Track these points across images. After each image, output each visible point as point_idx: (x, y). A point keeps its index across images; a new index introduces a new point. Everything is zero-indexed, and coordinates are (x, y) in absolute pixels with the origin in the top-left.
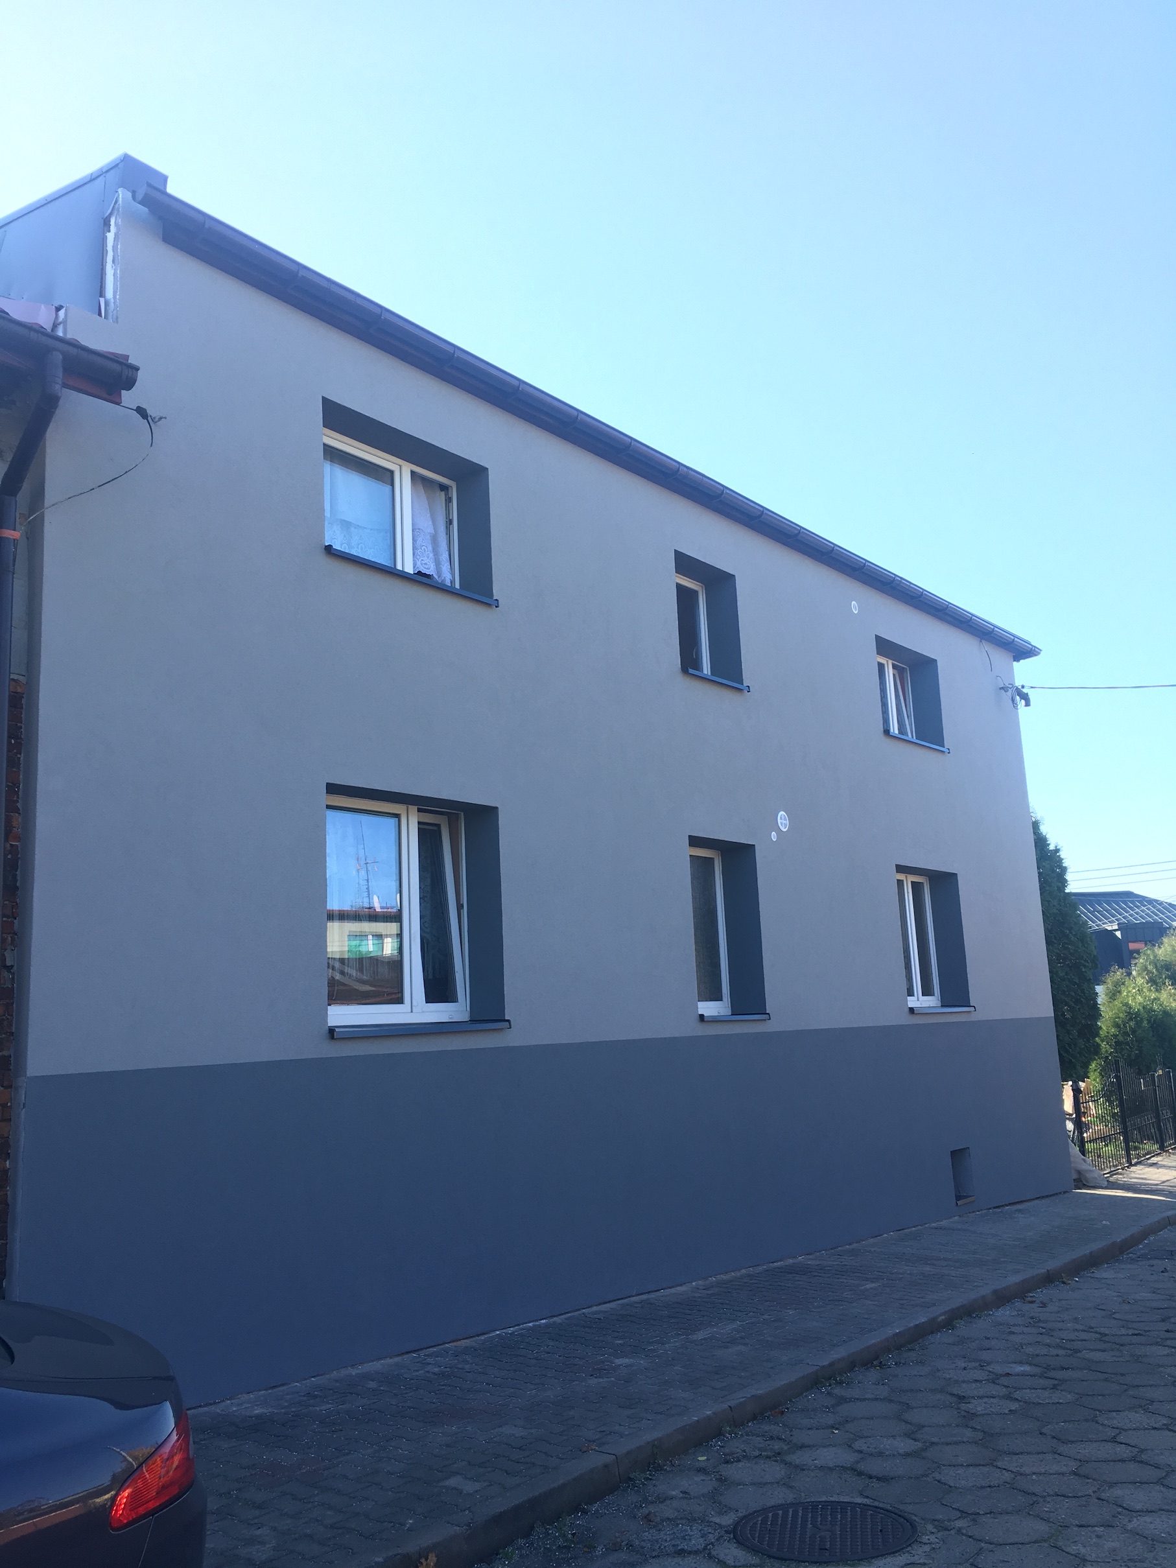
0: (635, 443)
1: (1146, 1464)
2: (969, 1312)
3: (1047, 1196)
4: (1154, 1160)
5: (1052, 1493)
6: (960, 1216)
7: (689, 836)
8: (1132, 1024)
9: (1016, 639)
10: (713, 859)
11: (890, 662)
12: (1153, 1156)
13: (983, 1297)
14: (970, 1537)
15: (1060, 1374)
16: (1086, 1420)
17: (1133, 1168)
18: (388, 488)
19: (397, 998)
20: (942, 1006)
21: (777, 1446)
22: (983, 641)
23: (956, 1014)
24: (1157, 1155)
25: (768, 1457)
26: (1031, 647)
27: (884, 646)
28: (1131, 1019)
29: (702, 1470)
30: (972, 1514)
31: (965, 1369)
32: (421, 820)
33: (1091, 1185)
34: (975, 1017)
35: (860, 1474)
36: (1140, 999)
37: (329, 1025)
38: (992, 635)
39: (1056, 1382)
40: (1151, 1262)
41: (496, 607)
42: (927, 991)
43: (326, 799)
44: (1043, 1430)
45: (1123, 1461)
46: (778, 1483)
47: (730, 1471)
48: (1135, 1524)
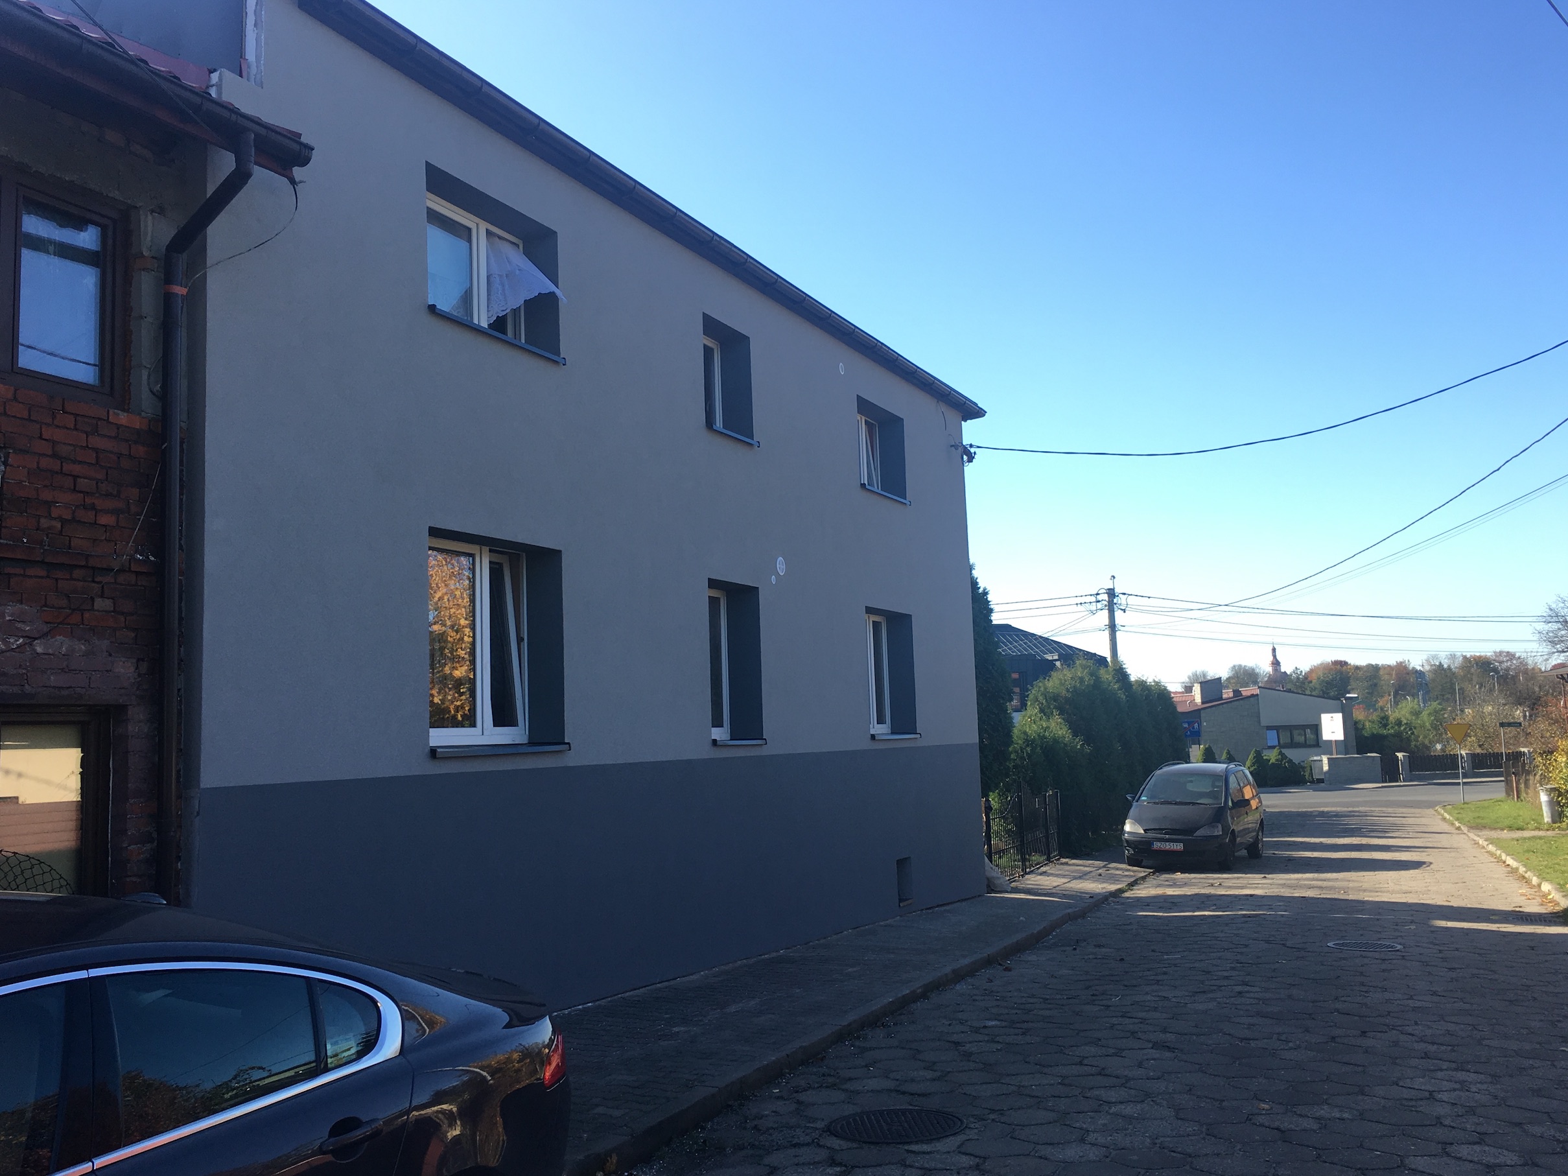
0: (681, 214)
1: (1109, 1076)
2: (938, 986)
3: (965, 900)
4: (1043, 869)
5: (1050, 1096)
6: (901, 916)
7: (709, 579)
8: (1029, 749)
9: (967, 402)
10: (719, 598)
11: (863, 418)
12: (1042, 866)
13: (946, 975)
14: (1003, 1123)
15: (1025, 1025)
16: (1056, 1053)
17: (1027, 876)
18: (465, 244)
19: (470, 720)
20: (892, 733)
21: (830, 1080)
22: (940, 402)
23: (900, 741)
24: (1045, 865)
25: (827, 1087)
26: (978, 409)
27: (864, 406)
28: (1028, 745)
29: (779, 1098)
30: (998, 1111)
31: (950, 1025)
32: (493, 560)
33: (998, 890)
34: (921, 743)
35: (904, 1093)
36: (1035, 727)
37: (431, 745)
38: (949, 398)
39: (1024, 1030)
40: (1064, 949)
41: (564, 365)
42: (880, 721)
43: (427, 541)
44: (1027, 1060)
45: (1093, 1075)
46: (843, 1102)
47: (803, 1097)
48: (1113, 1110)
